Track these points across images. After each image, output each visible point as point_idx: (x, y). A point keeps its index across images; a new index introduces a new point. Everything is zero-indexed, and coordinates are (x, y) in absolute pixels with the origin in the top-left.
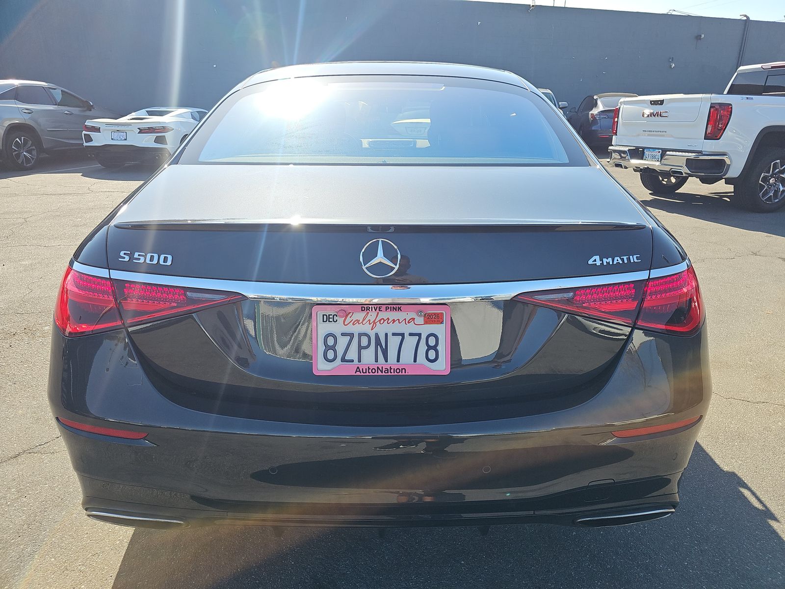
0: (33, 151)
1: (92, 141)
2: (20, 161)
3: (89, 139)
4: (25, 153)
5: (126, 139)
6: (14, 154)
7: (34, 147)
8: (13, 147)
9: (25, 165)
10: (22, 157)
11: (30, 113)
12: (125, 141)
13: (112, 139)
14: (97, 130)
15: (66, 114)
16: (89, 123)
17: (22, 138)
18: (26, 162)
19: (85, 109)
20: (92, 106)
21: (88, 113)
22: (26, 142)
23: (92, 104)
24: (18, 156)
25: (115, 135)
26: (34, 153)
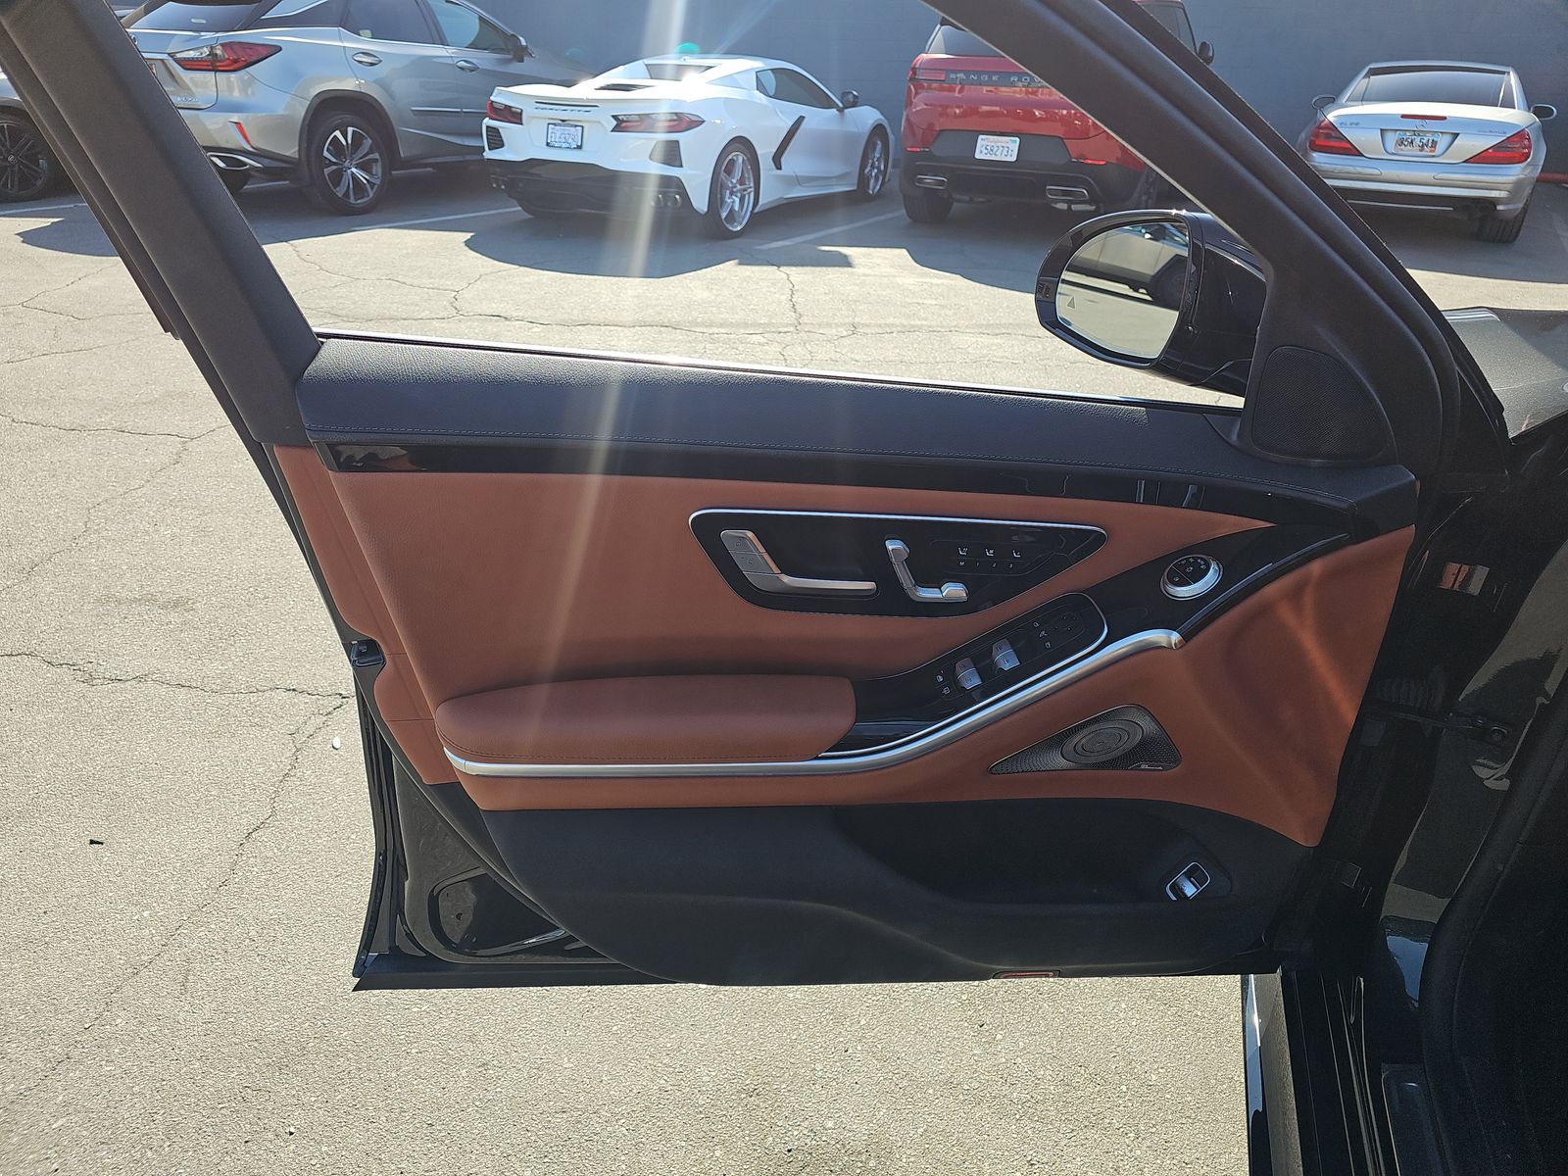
0: (374, 164)
1: (503, 146)
2: (340, 192)
3: (496, 140)
4: (354, 170)
5: (579, 147)
6: (327, 171)
7: (376, 156)
8: (326, 154)
9: (352, 200)
10: (347, 179)
11: (372, 64)
12: (577, 152)
13: (548, 144)
14: (514, 116)
15: (462, 68)
16: (501, 96)
17: (350, 130)
18: (355, 194)
19: (510, 57)
20: (526, 48)
21: (516, 68)
22: (357, 140)
23: (524, 43)
24: (337, 176)
25: (557, 134)
26: (377, 169)
